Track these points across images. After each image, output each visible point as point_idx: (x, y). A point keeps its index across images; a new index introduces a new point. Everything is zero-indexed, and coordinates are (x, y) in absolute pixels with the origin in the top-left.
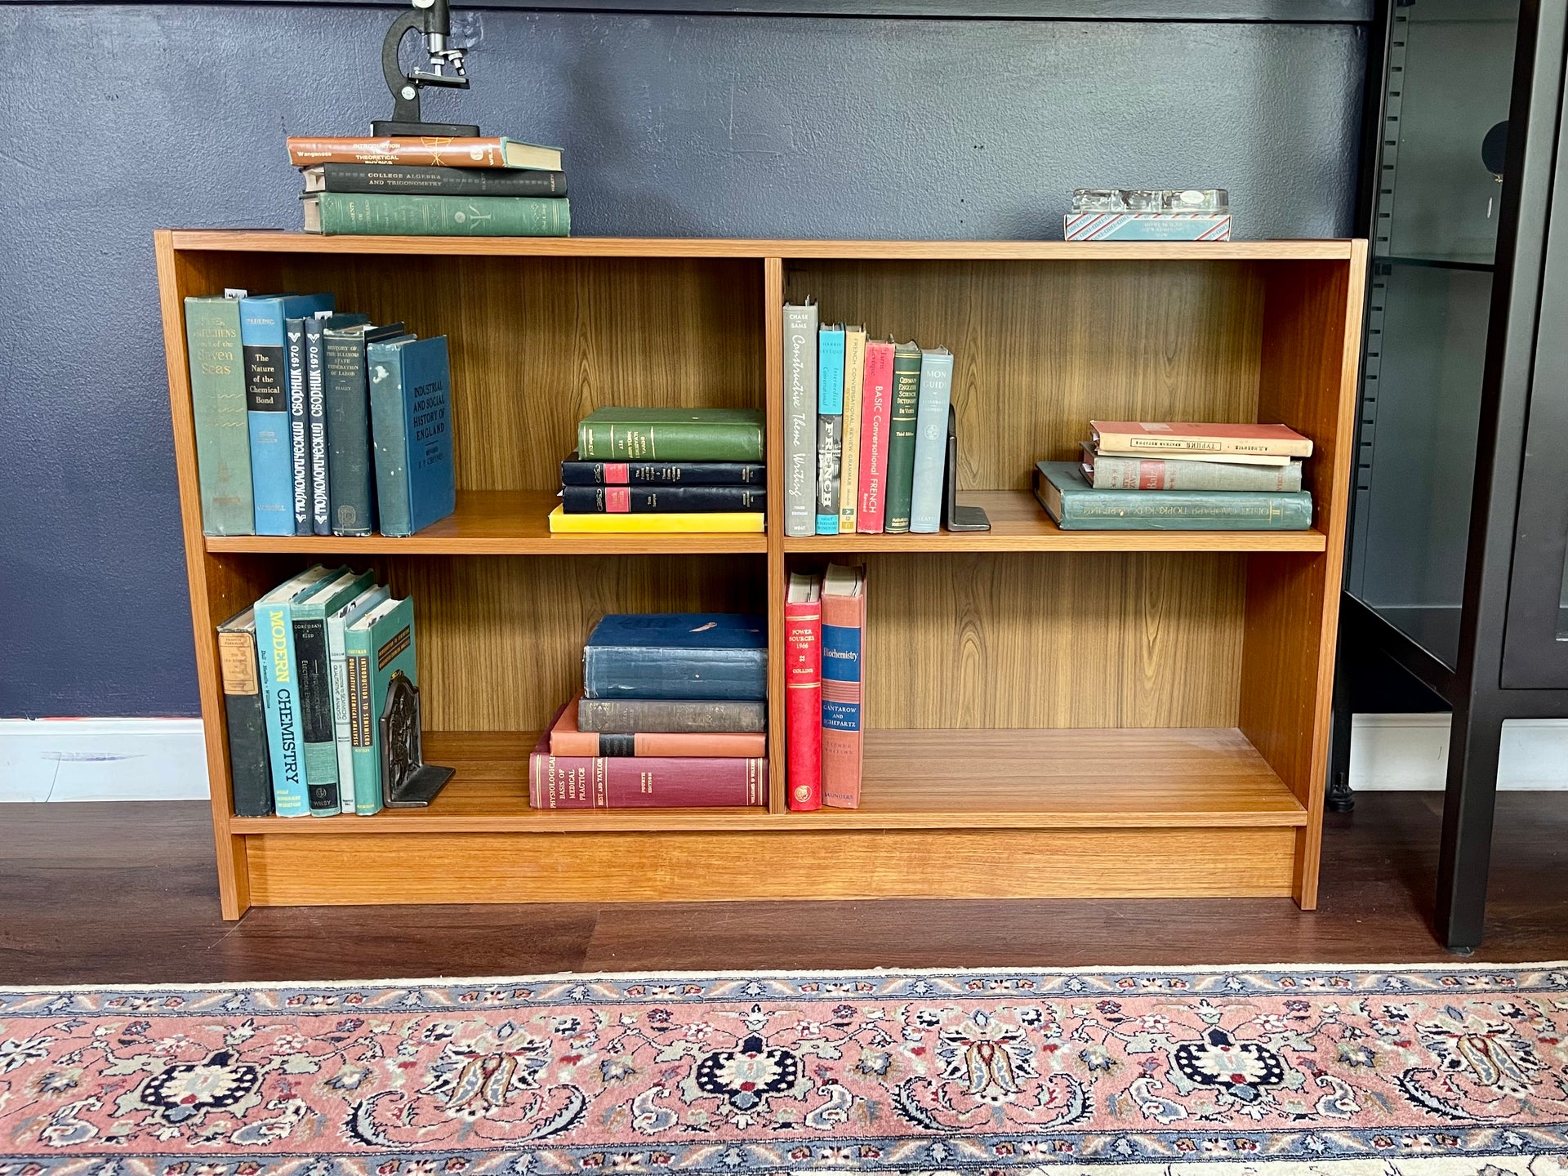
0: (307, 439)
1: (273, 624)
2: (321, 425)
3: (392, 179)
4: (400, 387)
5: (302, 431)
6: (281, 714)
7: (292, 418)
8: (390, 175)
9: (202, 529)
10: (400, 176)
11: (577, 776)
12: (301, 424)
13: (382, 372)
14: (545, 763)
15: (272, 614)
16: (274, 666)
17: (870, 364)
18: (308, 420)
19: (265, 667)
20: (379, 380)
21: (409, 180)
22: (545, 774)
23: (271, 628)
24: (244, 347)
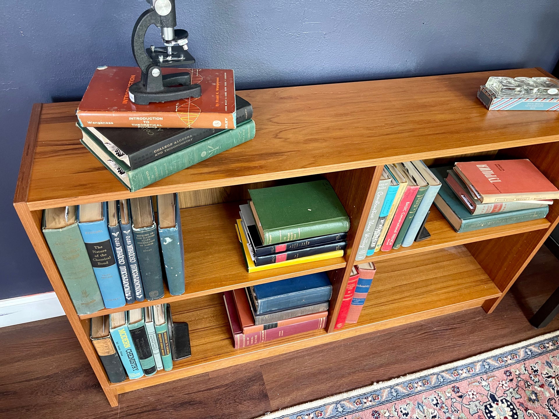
0: (128, 271)
1: (120, 333)
2: (136, 265)
3: (167, 148)
4: (179, 243)
5: (126, 269)
6: (128, 356)
7: (118, 266)
8: (166, 147)
9: (77, 313)
10: (171, 144)
11: (254, 338)
12: (125, 267)
13: (168, 240)
14: (241, 337)
15: (119, 331)
16: (123, 345)
17: (407, 194)
18: (128, 265)
19: (119, 346)
20: (167, 243)
21: (176, 144)
22: (241, 341)
23: (119, 335)
24: (86, 244)
